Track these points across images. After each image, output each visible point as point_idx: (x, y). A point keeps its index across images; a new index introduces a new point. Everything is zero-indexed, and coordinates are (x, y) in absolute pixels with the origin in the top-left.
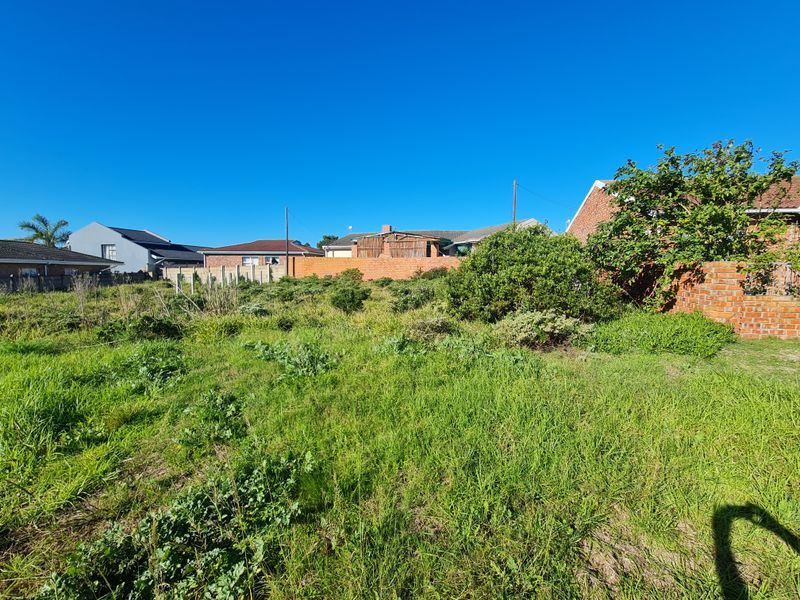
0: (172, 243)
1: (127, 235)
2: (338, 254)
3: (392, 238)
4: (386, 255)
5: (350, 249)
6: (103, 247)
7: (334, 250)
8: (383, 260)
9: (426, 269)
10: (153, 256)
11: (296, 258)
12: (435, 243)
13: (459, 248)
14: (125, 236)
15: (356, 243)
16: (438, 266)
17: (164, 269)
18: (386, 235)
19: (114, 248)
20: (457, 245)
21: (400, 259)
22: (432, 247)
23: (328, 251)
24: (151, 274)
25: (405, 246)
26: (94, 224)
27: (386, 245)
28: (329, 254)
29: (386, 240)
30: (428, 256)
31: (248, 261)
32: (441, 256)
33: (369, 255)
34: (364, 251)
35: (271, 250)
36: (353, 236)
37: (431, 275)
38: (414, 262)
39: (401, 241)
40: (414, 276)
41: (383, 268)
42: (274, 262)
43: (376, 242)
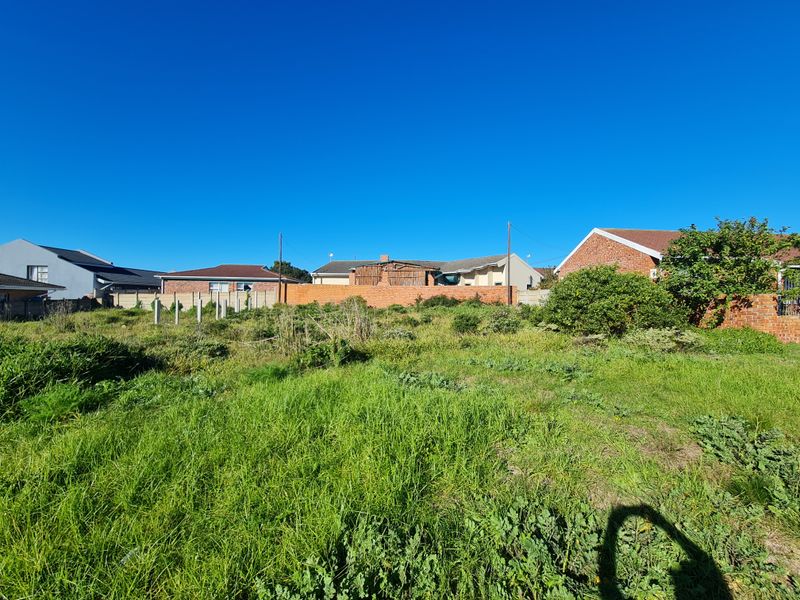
0: (115, 265)
1: (65, 255)
2: (326, 281)
3: (391, 267)
4: (384, 283)
5: (348, 277)
6: (30, 269)
7: (322, 277)
8: (381, 287)
9: (426, 296)
10: (100, 280)
11: (288, 285)
12: (432, 273)
13: (448, 278)
14: (61, 257)
15: (354, 271)
16: (436, 294)
17: (115, 295)
18: (385, 264)
19: (46, 270)
20: (445, 275)
21: (398, 287)
22: (430, 276)
23: (315, 278)
24: (100, 301)
25: (403, 274)
26: (18, 242)
27: (385, 275)
28: (317, 281)
29: (384, 269)
30: (427, 284)
31: (216, 287)
32: (435, 284)
33: (367, 283)
34: (362, 279)
35: (243, 276)
36: (343, 263)
37: (433, 302)
38: (413, 290)
39: (399, 270)
40: (414, 302)
41: (382, 295)
42: (246, 288)
43: (375, 271)
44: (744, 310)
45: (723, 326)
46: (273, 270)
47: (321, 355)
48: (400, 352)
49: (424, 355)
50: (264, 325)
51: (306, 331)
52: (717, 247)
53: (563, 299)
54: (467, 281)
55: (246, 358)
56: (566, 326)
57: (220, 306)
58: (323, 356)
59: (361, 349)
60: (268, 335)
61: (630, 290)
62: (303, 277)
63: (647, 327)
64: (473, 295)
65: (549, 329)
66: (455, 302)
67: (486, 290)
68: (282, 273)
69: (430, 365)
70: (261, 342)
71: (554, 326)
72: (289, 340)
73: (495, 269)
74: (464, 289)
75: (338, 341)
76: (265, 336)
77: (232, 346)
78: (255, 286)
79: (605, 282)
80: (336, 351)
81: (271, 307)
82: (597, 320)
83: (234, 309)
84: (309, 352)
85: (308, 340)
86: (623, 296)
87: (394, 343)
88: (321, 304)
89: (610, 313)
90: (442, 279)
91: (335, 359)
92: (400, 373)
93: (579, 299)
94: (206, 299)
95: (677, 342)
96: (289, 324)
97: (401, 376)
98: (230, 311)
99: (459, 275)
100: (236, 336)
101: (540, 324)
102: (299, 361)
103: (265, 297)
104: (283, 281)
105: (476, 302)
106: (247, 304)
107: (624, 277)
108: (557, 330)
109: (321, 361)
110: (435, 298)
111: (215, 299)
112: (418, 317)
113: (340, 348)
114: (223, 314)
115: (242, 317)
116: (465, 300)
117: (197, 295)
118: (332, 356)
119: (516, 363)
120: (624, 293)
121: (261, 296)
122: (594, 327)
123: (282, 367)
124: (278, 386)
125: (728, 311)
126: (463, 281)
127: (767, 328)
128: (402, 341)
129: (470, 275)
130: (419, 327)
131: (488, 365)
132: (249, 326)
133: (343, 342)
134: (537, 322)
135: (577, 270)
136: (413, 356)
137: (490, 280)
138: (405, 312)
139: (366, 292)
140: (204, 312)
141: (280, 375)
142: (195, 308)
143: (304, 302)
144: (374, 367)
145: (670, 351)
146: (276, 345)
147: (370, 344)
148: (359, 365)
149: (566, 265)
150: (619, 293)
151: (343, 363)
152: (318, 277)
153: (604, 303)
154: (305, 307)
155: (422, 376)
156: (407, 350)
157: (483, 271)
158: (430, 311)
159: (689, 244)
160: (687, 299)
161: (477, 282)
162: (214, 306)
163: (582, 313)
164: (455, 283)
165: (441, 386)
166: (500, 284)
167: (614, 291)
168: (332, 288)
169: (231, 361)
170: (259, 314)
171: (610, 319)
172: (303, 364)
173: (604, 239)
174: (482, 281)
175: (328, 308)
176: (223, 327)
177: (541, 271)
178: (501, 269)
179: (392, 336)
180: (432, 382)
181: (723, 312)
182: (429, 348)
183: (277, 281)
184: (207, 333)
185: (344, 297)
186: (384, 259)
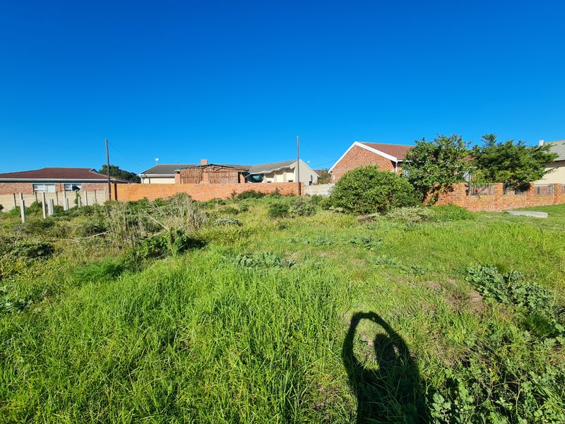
2: (154, 181)
3: (210, 169)
4: (205, 181)
5: (174, 177)
7: (149, 178)
8: (203, 185)
9: (239, 191)
11: (118, 184)
12: (243, 174)
13: (254, 177)
15: (179, 173)
16: (247, 189)
18: (205, 167)
20: (252, 175)
21: (217, 185)
22: (241, 176)
23: (144, 178)
25: (220, 175)
27: (205, 175)
28: (145, 181)
29: (205, 170)
30: (239, 182)
31: (41, 188)
32: (246, 182)
33: (190, 182)
34: (186, 179)
35: (71, 177)
36: (168, 166)
37: (245, 196)
38: (229, 186)
39: (217, 172)
40: (230, 196)
41: (204, 191)
42: (75, 188)
43: (196, 172)
44: (449, 193)
45: (437, 204)
46: (101, 172)
47: (158, 246)
48: (231, 237)
49: (252, 238)
50: (95, 221)
51: (140, 224)
52: (436, 153)
53: (345, 189)
54: (269, 179)
55: (75, 255)
56: (349, 208)
57: (46, 206)
58: (160, 247)
59: (196, 237)
60: (100, 230)
61: (387, 182)
62: (132, 178)
63: (400, 206)
64: (274, 189)
65: (338, 211)
66: (261, 195)
67: (283, 185)
68: (111, 174)
69: (259, 246)
70: (92, 238)
71: (340, 209)
72: (122, 234)
73: (289, 170)
74: (267, 184)
75: (175, 232)
76: (96, 231)
77: (58, 244)
78: (84, 187)
79: (371, 177)
80: (173, 241)
81: (102, 204)
82: (369, 203)
83: (63, 207)
84: (144, 243)
85: (143, 233)
86: (384, 186)
87: (226, 229)
88: (151, 199)
89: (377, 198)
90: (250, 178)
91: (174, 249)
92: (235, 256)
93: (357, 189)
94: (30, 201)
95: (421, 216)
96: (121, 219)
97: (238, 258)
98: (58, 210)
99: (262, 175)
100: (64, 233)
101: (330, 208)
102: (135, 254)
103: (95, 196)
104: (112, 182)
105: (276, 194)
106: (77, 202)
107: (383, 173)
108: (343, 212)
109: (158, 251)
110: (246, 192)
111: (41, 199)
112: (236, 206)
113: (177, 239)
114: (50, 212)
115: (70, 215)
116: (268, 194)
117: (19, 197)
118: (169, 246)
119: (327, 238)
120: (385, 184)
121: (91, 196)
122: (368, 208)
123: (116, 262)
124: (114, 286)
125: (440, 195)
126: (266, 179)
127: (461, 204)
128: (232, 228)
129: (271, 175)
130: (239, 215)
131: (306, 242)
132: (77, 223)
133: (180, 233)
134: (327, 206)
135: (352, 169)
136: (243, 240)
137: (285, 179)
138: (224, 204)
139: (191, 190)
140: (27, 212)
141: (115, 272)
142: (18, 208)
143: (134, 199)
144: (211, 253)
145: (417, 222)
146: (108, 239)
147: (203, 232)
148: (197, 252)
149: (336, 167)
150: (381, 184)
151: (181, 251)
152: (146, 177)
153: (373, 191)
154: (136, 203)
155: (256, 257)
156: (237, 235)
157: (280, 172)
158: (244, 202)
159: (421, 151)
160: (420, 187)
161: (276, 180)
162: (40, 205)
163: (358, 199)
164: (260, 181)
165: (275, 265)
166: (292, 181)
167: (379, 183)
168: (159, 186)
169: (55, 261)
170: (89, 211)
171: (377, 202)
172: (140, 257)
173: (362, 149)
174: (279, 179)
175: (159, 203)
176: (48, 225)
177: (318, 172)
178: (292, 171)
179: (223, 223)
180: (268, 262)
181: (437, 195)
182: (254, 232)
183: (107, 182)
184: (28, 233)
185: (172, 193)
186: (204, 162)
